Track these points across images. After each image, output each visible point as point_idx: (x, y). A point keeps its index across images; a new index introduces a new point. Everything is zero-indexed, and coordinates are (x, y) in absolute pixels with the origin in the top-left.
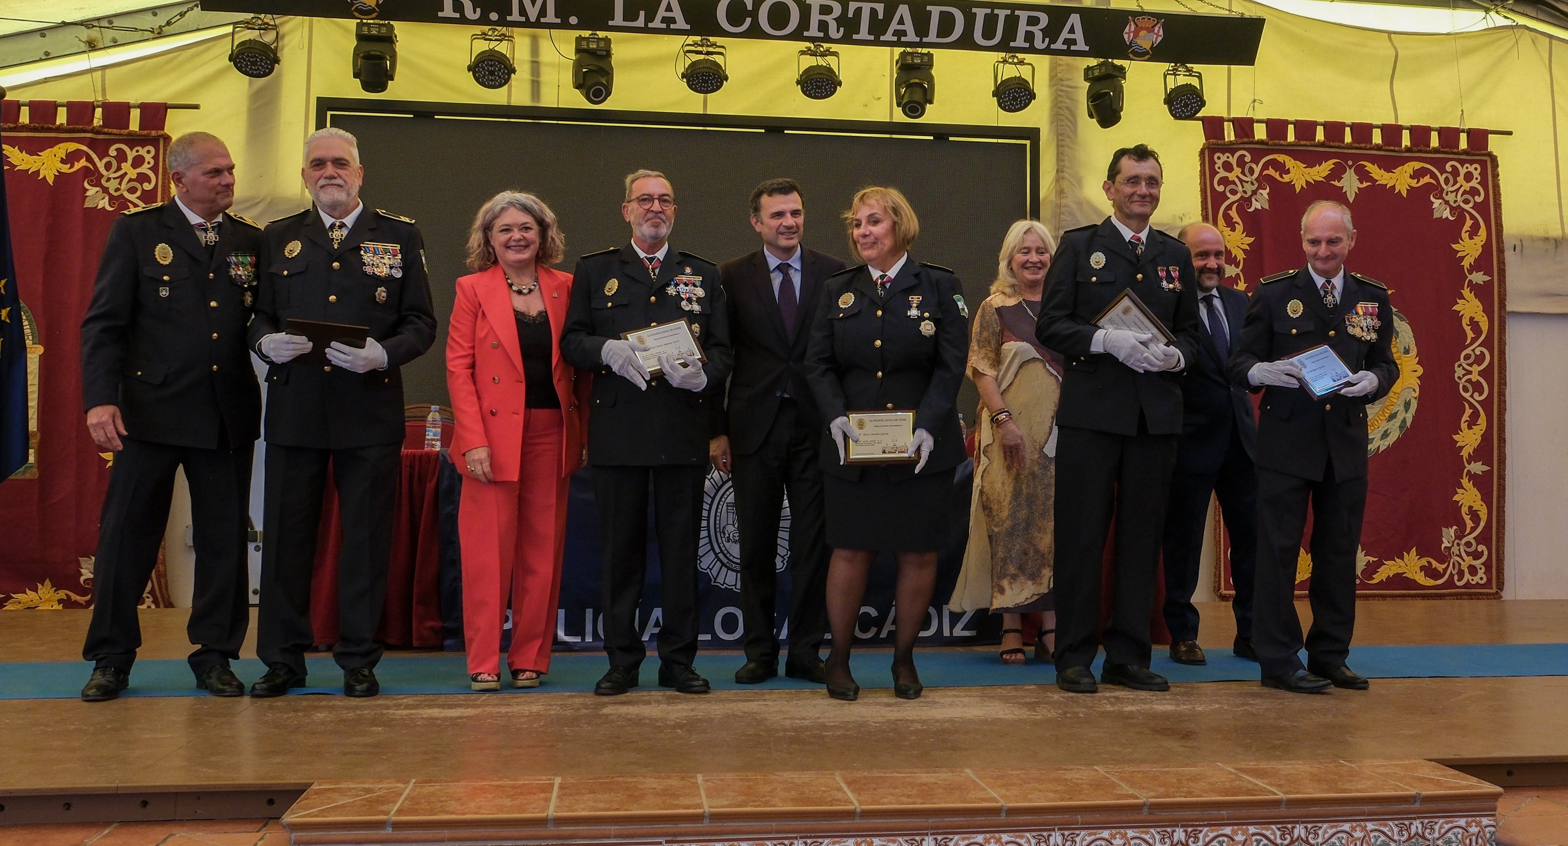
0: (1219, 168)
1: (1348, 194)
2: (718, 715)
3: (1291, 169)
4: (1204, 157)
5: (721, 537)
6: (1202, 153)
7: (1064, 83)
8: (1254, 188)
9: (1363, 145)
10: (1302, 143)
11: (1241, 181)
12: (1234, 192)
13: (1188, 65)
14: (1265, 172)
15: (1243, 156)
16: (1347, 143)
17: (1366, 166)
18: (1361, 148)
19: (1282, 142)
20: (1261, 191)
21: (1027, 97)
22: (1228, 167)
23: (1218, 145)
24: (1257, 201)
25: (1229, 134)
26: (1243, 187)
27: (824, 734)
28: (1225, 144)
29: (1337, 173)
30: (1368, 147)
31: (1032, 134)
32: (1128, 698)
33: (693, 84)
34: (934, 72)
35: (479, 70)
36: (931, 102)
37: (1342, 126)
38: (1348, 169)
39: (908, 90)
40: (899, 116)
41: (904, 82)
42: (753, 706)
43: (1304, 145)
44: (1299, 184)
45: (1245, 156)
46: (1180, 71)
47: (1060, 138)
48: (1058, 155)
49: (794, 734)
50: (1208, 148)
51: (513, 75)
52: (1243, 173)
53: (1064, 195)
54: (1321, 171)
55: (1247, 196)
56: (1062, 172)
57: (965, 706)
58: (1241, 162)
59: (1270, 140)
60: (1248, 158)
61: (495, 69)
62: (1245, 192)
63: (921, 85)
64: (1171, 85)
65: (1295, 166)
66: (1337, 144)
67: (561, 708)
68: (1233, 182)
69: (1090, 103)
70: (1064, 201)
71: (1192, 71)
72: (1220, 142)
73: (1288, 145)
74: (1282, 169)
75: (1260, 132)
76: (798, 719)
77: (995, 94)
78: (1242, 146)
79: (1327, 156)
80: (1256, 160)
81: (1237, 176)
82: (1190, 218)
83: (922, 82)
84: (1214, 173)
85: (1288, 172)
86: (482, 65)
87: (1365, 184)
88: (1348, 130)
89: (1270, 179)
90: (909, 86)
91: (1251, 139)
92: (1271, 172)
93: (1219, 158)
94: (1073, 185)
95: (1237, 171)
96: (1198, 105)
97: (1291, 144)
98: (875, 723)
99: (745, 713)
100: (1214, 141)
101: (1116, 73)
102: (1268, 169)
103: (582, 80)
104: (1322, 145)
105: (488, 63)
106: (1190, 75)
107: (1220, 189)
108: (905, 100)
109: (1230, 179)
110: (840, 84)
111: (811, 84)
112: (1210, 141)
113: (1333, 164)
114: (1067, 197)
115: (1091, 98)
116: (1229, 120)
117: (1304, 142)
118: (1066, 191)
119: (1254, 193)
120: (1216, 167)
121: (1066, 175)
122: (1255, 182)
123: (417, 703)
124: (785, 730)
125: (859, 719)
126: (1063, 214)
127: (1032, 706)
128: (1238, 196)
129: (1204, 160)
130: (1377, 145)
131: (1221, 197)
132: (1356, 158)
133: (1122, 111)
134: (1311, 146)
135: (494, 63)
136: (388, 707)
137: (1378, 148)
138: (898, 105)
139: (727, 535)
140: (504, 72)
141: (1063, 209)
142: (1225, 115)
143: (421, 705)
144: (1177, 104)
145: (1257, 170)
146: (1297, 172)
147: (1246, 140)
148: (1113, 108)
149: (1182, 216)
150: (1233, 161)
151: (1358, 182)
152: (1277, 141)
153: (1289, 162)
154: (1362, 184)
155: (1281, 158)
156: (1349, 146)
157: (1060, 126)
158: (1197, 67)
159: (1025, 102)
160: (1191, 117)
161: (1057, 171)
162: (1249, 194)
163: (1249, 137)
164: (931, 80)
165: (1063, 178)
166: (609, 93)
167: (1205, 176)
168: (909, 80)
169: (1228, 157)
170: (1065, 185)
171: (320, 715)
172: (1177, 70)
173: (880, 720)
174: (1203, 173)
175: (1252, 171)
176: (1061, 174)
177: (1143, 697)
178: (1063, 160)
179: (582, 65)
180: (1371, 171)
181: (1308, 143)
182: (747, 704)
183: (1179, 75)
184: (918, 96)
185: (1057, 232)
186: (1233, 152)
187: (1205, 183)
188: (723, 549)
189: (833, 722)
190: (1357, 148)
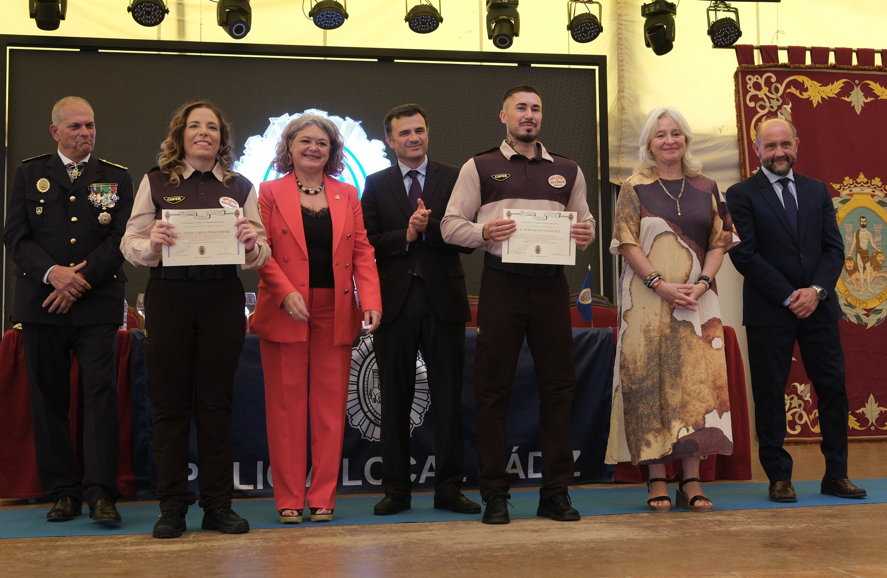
0: (750, 88)
1: (856, 108)
2: (399, 542)
3: (809, 87)
4: (738, 79)
5: (369, 399)
6: (736, 75)
7: (623, 18)
8: (779, 103)
9: (867, 67)
10: (817, 66)
11: (769, 98)
12: (763, 107)
13: (727, 2)
14: (788, 91)
15: (769, 78)
16: (854, 66)
17: (870, 85)
18: (865, 70)
19: (802, 65)
20: (785, 106)
21: (596, 30)
22: (757, 86)
23: (749, 68)
24: (781, 113)
25: (758, 60)
26: (770, 103)
27: (495, 554)
28: (755, 68)
29: (846, 90)
30: (871, 68)
31: (601, 61)
32: (729, 521)
33: (319, 21)
34: (519, 9)
35: (137, 11)
36: (517, 35)
37: (850, 51)
38: (855, 87)
39: (498, 26)
40: (490, 47)
41: (494, 19)
42: (423, 535)
43: (819, 68)
44: (816, 100)
45: (771, 77)
46: (720, 7)
47: (621, 63)
48: (619, 77)
49: (469, 555)
50: (742, 71)
51: (166, 15)
52: (770, 91)
53: (625, 112)
54: (834, 89)
55: (773, 110)
56: (623, 92)
57: (598, 530)
58: (768, 82)
59: (792, 64)
60: (774, 79)
61: (151, 10)
62: (772, 107)
63: (508, 21)
64: (713, 19)
65: (812, 85)
66: (846, 66)
67: (264, 541)
68: (762, 99)
69: (647, 35)
70: (625, 117)
71: (730, 7)
72: (750, 66)
73: (806, 68)
74: (802, 88)
75: (783, 58)
76: (467, 544)
77: (570, 28)
78: (768, 69)
79: (838, 77)
80: (780, 81)
81: (765, 94)
82: (728, 129)
83: (509, 18)
84: (746, 92)
85: (806, 90)
86: (140, 7)
87: (869, 100)
88: (854, 55)
89: (792, 97)
90: (498, 22)
91: (776, 64)
92: (793, 90)
93: (750, 79)
94: (632, 103)
95: (765, 89)
96: (736, 35)
97: (808, 67)
98: (532, 545)
99: (420, 540)
100: (746, 65)
101: (668, 10)
102: (791, 88)
103: (225, 18)
104: (833, 67)
105: (145, 5)
106: (729, 11)
107: (752, 105)
108: (496, 33)
109: (760, 97)
110: (441, 20)
111: (418, 20)
112: (743, 65)
113: (843, 83)
114: (627, 113)
115: (647, 30)
116: (757, 48)
117: (819, 65)
118: (626, 107)
119: (779, 107)
120: (748, 86)
121: (625, 94)
122: (780, 99)
123: (138, 541)
124: (461, 552)
125: (516, 542)
126: (624, 127)
127: (654, 529)
128: (766, 111)
129: (738, 81)
130: (879, 67)
131: (754, 111)
132: (862, 78)
133: (674, 40)
134: (825, 68)
135: (151, 5)
136: (116, 545)
137: (879, 69)
138: (490, 38)
139: (374, 397)
140: (159, 12)
141: (624, 123)
142: (755, 44)
143: (143, 542)
144: (719, 35)
145: (781, 89)
146: (814, 90)
147: (772, 64)
148: (667, 38)
149: (721, 128)
150: (762, 81)
151: (864, 98)
152: (797, 65)
153: (807, 82)
154: (867, 98)
155: (800, 78)
156: (856, 68)
157: (620, 54)
158: (734, 4)
159: (594, 34)
160: (728, 46)
161: (619, 91)
162: (775, 108)
163: (774, 62)
164: (516, 16)
165: (623, 97)
166: (248, 29)
167: (739, 94)
168: (498, 17)
169: (757, 79)
170: (626, 103)
171: (63, 553)
172: (717, 6)
173: (534, 542)
174: (737, 92)
175: (777, 90)
176: (621, 94)
177: (741, 520)
178: (623, 82)
179: (226, 6)
180: (874, 88)
181: (822, 66)
182: (417, 533)
183: (719, 10)
184: (506, 30)
185: (619, 143)
186: (761, 74)
187: (739, 100)
188: (371, 408)
189: (497, 545)
190: (862, 70)
